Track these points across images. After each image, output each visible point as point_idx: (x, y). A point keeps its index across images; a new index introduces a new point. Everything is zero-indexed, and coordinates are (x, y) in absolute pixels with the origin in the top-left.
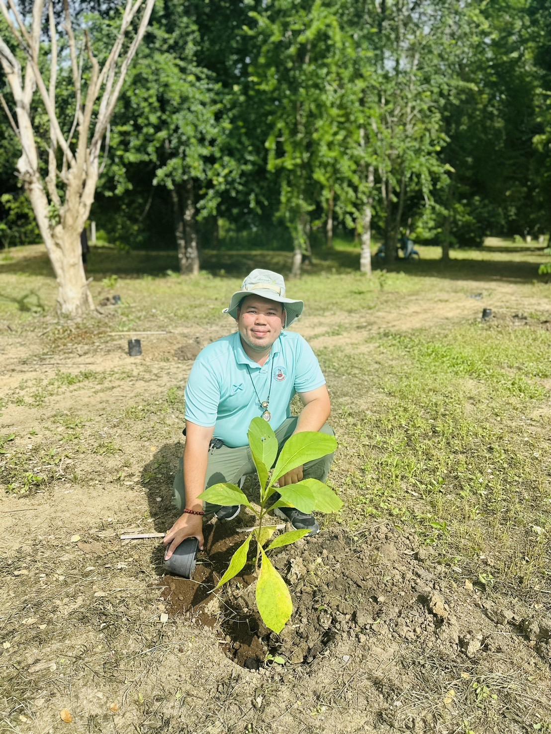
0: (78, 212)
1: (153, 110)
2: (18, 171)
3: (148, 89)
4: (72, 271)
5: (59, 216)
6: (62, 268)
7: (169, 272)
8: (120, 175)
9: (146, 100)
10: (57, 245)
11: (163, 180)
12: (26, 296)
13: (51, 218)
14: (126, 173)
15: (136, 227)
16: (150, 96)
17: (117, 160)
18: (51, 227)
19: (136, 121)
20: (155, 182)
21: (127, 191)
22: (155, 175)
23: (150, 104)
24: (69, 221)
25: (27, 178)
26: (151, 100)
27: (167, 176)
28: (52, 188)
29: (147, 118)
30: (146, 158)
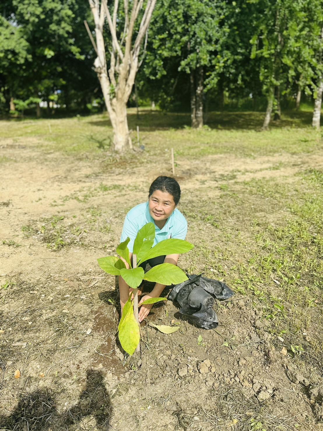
0: (124, 90)
1: (180, 23)
2: (95, 67)
3: (178, 10)
4: (121, 126)
5: (114, 93)
6: (116, 124)
7: (186, 126)
8: (160, 66)
9: (176, 17)
10: (114, 110)
11: (184, 68)
12: (105, 140)
13: (110, 94)
14: (163, 64)
15: (169, 99)
16: (179, 14)
17: (158, 57)
18: (111, 100)
19: (169, 31)
20: (179, 69)
21: (163, 76)
22: (179, 65)
23: (179, 19)
24: (120, 95)
25: (99, 70)
26: (179, 17)
27: (187, 65)
28: (112, 76)
29: (176, 29)
30: (174, 54)
